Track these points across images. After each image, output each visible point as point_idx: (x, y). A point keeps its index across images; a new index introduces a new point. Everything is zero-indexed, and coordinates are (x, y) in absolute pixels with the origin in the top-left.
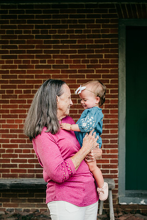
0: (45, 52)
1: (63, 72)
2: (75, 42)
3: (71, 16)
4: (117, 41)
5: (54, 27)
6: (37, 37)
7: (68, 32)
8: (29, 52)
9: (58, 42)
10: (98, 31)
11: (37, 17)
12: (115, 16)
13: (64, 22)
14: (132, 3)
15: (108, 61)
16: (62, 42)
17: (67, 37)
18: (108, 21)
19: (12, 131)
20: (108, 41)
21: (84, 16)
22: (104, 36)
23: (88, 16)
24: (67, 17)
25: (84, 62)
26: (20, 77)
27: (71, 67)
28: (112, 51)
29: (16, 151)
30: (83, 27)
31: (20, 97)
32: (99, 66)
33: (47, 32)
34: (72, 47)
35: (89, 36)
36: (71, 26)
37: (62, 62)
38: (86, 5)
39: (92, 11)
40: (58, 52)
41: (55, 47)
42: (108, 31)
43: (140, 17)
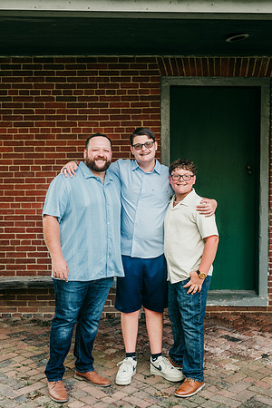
0: (69, 118)
2: (106, 105)
3: (101, 73)
4: (159, 104)
5: (79, 86)
6: (58, 99)
7: (97, 93)
8: (48, 118)
9: (85, 105)
10: (135, 92)
11: (58, 73)
12: (157, 73)
13: (92, 80)
14: (178, 57)
16: (90, 105)
17: (96, 99)
18: (147, 79)
19: (28, 218)
20: (147, 105)
21: (117, 73)
22: (143, 98)
23: (123, 73)
24: (96, 73)
25: (117, 130)
26: (38, 149)
28: (153, 117)
29: (34, 243)
30: (117, 86)
31: (38, 175)
33: (70, 93)
34: (102, 112)
35: (123, 99)
36: (101, 86)
37: (89, 130)
38: (120, 59)
39: (126, 67)
40: (85, 118)
41: (81, 112)
42: (147, 92)
43: (188, 75)
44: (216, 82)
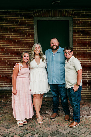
0: (2, 32)
1: (10, 41)
2: (15, 28)
3: (13, 16)
4: (34, 27)
5: (5, 21)
7: (12, 23)
9: (7, 28)
10: (25, 23)
12: (32, 16)
13: (10, 19)
14: (40, 10)
15: (30, 36)
16: (9, 28)
17: (11, 25)
18: (29, 18)
20: (29, 27)
21: (18, 16)
22: (28, 25)
23: (20, 16)
24: (11, 16)
25: (19, 36)
27: (14, 39)
28: (31, 32)
30: (19, 21)
32: (26, 38)
33: (2, 23)
34: (14, 30)
35: (21, 25)
36: (13, 21)
37: (10, 37)
38: (19, 11)
39: (22, 14)
40: (8, 32)
41: (6, 30)
42: (29, 23)
43: (43, 16)
44: (53, 19)
